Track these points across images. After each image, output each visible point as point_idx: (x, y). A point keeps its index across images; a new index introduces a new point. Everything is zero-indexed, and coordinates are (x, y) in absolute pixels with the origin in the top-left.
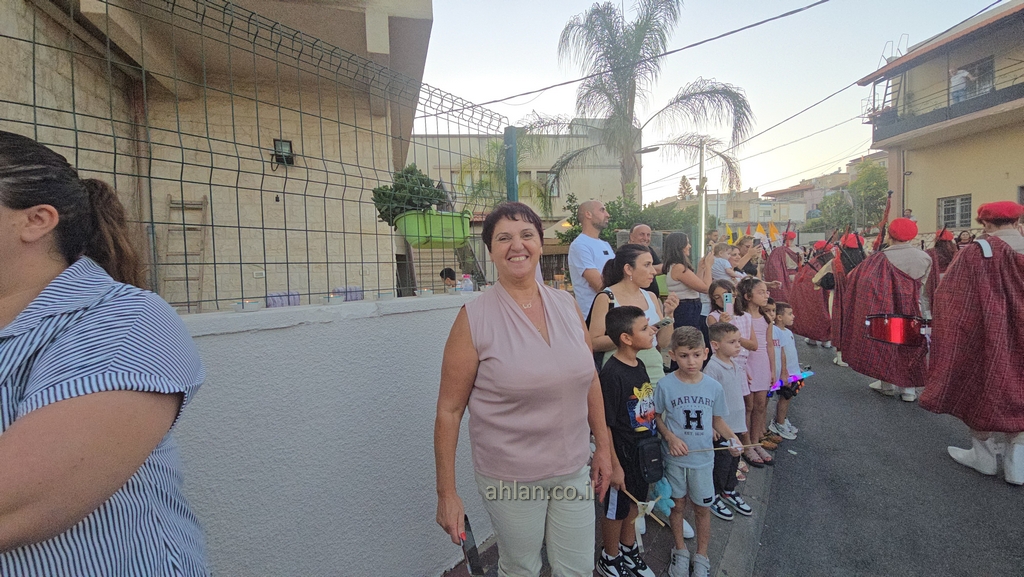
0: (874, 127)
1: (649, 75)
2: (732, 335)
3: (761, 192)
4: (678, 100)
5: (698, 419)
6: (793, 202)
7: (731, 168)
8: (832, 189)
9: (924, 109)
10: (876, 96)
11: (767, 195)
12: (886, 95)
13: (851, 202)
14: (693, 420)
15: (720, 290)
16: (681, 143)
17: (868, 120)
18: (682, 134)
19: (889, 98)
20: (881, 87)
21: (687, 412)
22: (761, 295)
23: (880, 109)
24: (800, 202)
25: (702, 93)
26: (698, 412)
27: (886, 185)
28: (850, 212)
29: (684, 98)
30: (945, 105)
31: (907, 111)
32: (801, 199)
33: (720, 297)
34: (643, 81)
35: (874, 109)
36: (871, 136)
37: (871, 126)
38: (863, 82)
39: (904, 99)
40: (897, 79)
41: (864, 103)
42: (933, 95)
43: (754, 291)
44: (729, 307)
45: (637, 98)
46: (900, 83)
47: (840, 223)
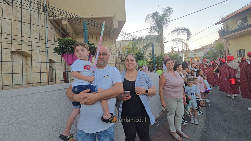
0: (220, 34)
1: (166, 26)
2: (196, 80)
3: (192, 50)
4: (173, 31)
5: (193, 93)
6: (200, 52)
7: (186, 45)
8: (210, 48)
9: (232, 29)
10: (220, 27)
11: (193, 50)
12: (222, 26)
13: (216, 52)
14: (192, 93)
15: (193, 72)
16: (174, 40)
17: (218, 32)
18: (174, 38)
19: (223, 27)
20: (221, 25)
21: (191, 92)
22: (202, 73)
23: (221, 30)
24: (202, 52)
25: (179, 29)
26: (193, 92)
27: (224, 47)
28: (215, 54)
29: (175, 31)
30: (236, 28)
31: (227, 30)
32: (202, 51)
33: (193, 73)
34: (165, 27)
35: (219, 30)
36: (219, 36)
37: (219, 34)
38: (216, 24)
39: (226, 27)
40: (224, 23)
41: (217, 29)
42: (233, 26)
43: (200, 72)
44: (195, 75)
45: (163, 31)
46: (225, 24)
47: (213, 57)
